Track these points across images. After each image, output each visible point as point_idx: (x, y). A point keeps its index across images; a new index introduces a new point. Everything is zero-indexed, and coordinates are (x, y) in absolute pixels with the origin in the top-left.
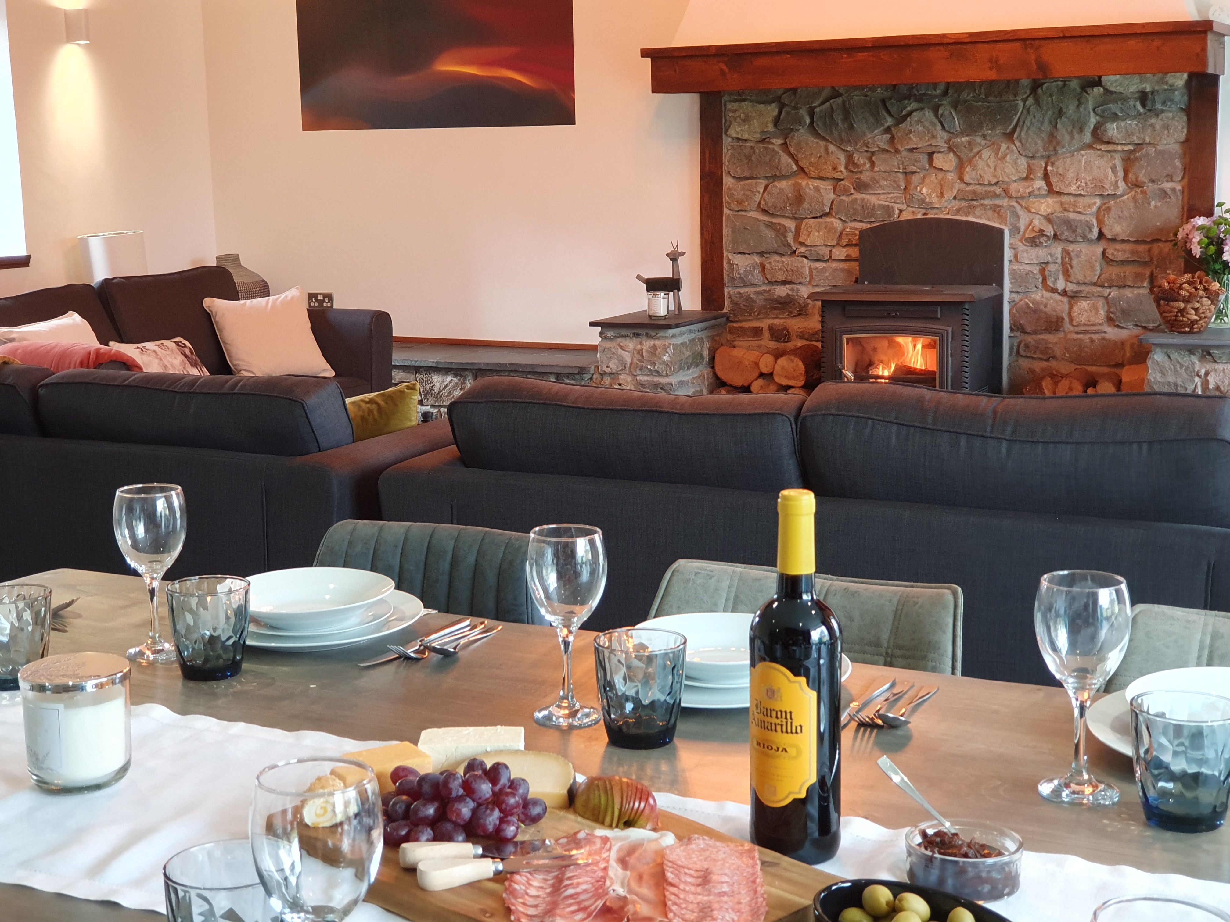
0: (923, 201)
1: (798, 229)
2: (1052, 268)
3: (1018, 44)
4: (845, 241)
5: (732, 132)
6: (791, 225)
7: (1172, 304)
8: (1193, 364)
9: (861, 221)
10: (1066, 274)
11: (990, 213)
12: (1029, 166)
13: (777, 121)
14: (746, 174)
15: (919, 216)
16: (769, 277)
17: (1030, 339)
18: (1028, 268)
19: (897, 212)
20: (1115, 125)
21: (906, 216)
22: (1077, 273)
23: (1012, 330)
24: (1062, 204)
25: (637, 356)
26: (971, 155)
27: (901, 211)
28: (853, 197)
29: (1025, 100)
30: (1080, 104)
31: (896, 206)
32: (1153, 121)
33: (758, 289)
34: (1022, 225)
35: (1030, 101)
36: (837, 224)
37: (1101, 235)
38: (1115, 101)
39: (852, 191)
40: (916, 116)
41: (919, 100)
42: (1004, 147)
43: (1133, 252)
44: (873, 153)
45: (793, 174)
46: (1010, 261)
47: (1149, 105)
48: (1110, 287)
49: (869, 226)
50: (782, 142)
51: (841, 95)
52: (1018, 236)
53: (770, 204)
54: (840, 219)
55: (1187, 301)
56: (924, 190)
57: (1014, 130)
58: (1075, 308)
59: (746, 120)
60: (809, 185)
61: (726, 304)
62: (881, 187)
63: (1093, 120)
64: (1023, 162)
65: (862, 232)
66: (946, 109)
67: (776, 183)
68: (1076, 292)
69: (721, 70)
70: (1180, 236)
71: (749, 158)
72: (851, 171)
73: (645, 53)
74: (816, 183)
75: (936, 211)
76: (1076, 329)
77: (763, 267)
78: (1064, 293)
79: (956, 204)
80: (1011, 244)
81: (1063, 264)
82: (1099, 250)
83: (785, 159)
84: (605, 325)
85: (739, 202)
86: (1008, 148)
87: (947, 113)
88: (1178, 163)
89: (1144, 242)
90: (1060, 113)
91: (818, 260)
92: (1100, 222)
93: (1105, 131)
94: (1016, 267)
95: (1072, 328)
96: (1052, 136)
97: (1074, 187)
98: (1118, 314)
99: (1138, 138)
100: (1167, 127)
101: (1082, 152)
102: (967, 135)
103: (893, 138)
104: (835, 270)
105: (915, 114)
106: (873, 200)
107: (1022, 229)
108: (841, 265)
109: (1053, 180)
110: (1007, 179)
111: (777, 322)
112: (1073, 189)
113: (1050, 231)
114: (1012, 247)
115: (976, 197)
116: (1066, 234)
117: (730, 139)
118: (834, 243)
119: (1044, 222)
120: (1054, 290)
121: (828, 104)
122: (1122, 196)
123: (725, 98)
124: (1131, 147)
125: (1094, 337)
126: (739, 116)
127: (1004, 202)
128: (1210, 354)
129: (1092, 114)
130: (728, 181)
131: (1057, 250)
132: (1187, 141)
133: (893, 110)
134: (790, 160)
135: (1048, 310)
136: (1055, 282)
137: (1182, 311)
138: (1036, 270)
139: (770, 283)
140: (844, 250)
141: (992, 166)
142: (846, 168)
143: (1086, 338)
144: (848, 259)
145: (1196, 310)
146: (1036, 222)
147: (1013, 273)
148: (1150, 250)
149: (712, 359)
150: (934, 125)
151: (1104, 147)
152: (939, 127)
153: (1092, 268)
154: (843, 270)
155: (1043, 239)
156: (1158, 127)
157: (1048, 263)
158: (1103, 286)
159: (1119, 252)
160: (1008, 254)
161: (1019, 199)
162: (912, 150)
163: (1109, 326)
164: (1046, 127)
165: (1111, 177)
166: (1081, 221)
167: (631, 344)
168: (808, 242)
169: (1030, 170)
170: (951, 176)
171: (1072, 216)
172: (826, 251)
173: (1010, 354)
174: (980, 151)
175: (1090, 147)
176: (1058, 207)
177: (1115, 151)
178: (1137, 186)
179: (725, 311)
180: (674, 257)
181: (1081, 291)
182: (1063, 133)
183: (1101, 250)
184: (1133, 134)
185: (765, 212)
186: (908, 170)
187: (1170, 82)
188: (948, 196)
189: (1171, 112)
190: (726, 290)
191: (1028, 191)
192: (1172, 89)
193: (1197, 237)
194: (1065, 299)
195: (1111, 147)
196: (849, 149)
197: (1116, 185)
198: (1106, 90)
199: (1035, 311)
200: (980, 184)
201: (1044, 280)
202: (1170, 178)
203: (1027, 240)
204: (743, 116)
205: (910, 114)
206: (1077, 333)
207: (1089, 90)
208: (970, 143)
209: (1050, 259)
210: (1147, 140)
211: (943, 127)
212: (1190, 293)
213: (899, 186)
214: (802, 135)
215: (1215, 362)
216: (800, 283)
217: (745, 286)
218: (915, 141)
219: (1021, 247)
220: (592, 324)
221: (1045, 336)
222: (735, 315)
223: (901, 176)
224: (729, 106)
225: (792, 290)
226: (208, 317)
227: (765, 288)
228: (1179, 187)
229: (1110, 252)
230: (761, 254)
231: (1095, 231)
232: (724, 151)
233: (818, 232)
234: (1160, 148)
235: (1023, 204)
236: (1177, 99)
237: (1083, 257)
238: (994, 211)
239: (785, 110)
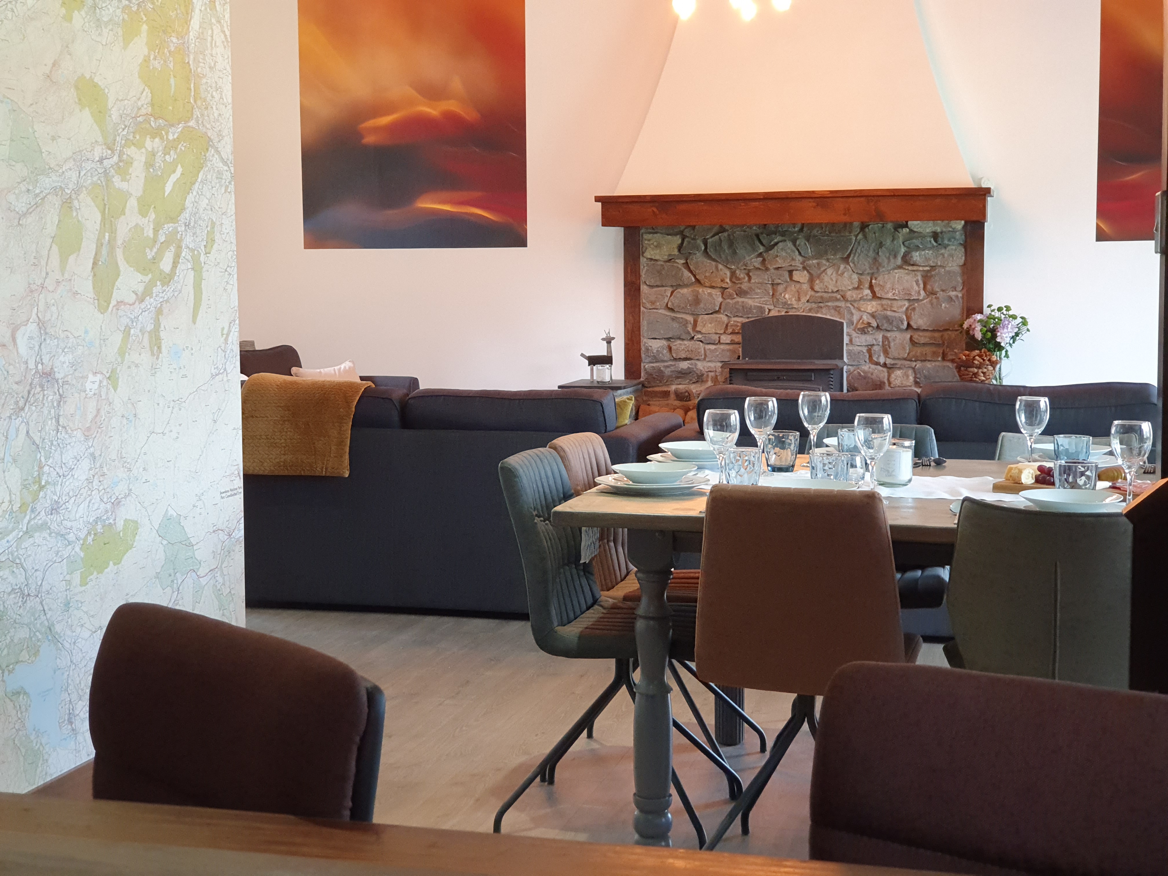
0: (785, 303)
1: (695, 322)
2: (876, 348)
3: (862, 199)
4: (730, 330)
5: (648, 254)
6: (690, 319)
7: (968, 369)
9: (741, 317)
10: (886, 353)
11: (833, 311)
12: (860, 280)
13: (680, 248)
14: (658, 283)
15: (783, 314)
16: (674, 355)
18: (860, 348)
19: (767, 310)
20: (917, 254)
21: (773, 313)
22: (894, 351)
24: (882, 305)
26: (819, 272)
27: (770, 310)
28: (734, 301)
29: (856, 236)
30: (893, 240)
31: (766, 307)
32: (943, 251)
33: (666, 364)
34: (855, 319)
35: (860, 236)
36: (725, 319)
37: (909, 326)
38: (917, 238)
39: (735, 296)
40: (781, 245)
41: (783, 234)
42: (842, 267)
43: (931, 338)
44: (749, 271)
45: (692, 284)
46: (847, 344)
47: (939, 241)
48: (915, 361)
49: (747, 320)
50: (684, 262)
51: (728, 231)
52: (852, 327)
53: (675, 304)
54: (727, 315)
56: (787, 296)
57: (849, 255)
58: (893, 376)
59: (658, 246)
60: (704, 292)
61: (642, 375)
62: (757, 294)
63: (903, 250)
64: (855, 277)
65: (744, 325)
66: (801, 242)
67: (679, 290)
68: (893, 364)
70: (965, 326)
71: (659, 272)
72: (734, 283)
73: (598, 199)
74: (710, 290)
75: (794, 310)
77: (670, 349)
78: (885, 365)
79: (809, 305)
80: (848, 332)
81: (883, 345)
83: (687, 273)
85: (653, 303)
86: (845, 267)
87: (803, 243)
88: (959, 279)
89: (938, 331)
90: (881, 245)
91: (710, 344)
92: (908, 318)
93: (912, 257)
94: (851, 348)
97: (891, 294)
98: (922, 379)
99: (933, 262)
100: (952, 256)
101: (896, 271)
102: (816, 259)
103: (764, 260)
104: (723, 350)
105: (780, 244)
106: (750, 302)
107: (855, 322)
108: (728, 347)
109: (876, 289)
110: (844, 289)
111: (680, 386)
112: (890, 295)
113: (875, 324)
114: (849, 335)
115: (822, 300)
116: (886, 325)
117: (645, 259)
118: (722, 332)
119: (870, 317)
120: (877, 364)
121: (717, 237)
122: (922, 300)
123: (642, 231)
124: (928, 268)
126: (653, 244)
127: (842, 304)
129: (902, 246)
130: (644, 288)
131: (879, 336)
132: (965, 264)
133: (764, 242)
134: (690, 274)
135: (874, 377)
136: (878, 358)
137: (976, 375)
138: (865, 350)
139: (675, 359)
140: (730, 336)
141: (834, 279)
142: (731, 280)
144: (732, 343)
145: (984, 373)
146: (865, 317)
147: (849, 353)
148: (942, 336)
150: (794, 252)
151: (910, 268)
152: (797, 253)
153: (904, 348)
154: (729, 350)
155: (870, 329)
156: (946, 255)
157: (873, 345)
158: (911, 361)
159: (921, 338)
160: (846, 340)
161: (852, 302)
162: (778, 269)
163: (916, 387)
164: (871, 254)
165: (916, 287)
166: (895, 317)
168: (703, 331)
169: (860, 282)
170: (806, 287)
171: (889, 313)
172: (716, 337)
174: (826, 269)
175: (900, 267)
176: (879, 308)
177: (917, 271)
178: (932, 294)
179: (642, 379)
180: (609, 341)
181: (896, 364)
182: (883, 258)
183: (909, 336)
184: (929, 259)
185: (672, 310)
186: (775, 282)
187: (953, 226)
188: (804, 300)
189: (953, 245)
190: (642, 364)
191: (860, 296)
192: (954, 231)
193: (977, 327)
194: (885, 370)
195: (915, 268)
196: (733, 267)
197: (919, 293)
198: (911, 231)
199: (865, 378)
200: (825, 292)
201: (870, 356)
202: (954, 289)
203: (858, 329)
204: (655, 243)
205: (776, 244)
207: (900, 230)
208: (818, 264)
209: (875, 343)
210: (939, 264)
211: (800, 253)
213: (769, 293)
214: (698, 257)
216: (698, 360)
217: (656, 362)
219: (854, 334)
222: (649, 382)
223: (770, 286)
224: (646, 236)
225: (691, 364)
227: (671, 363)
228: (960, 295)
229: (916, 337)
230: (668, 339)
231: (905, 323)
232: (642, 267)
233: (711, 323)
234: (947, 269)
235: (856, 305)
236: (957, 237)
237: (897, 341)
238: (836, 310)
239: (686, 240)
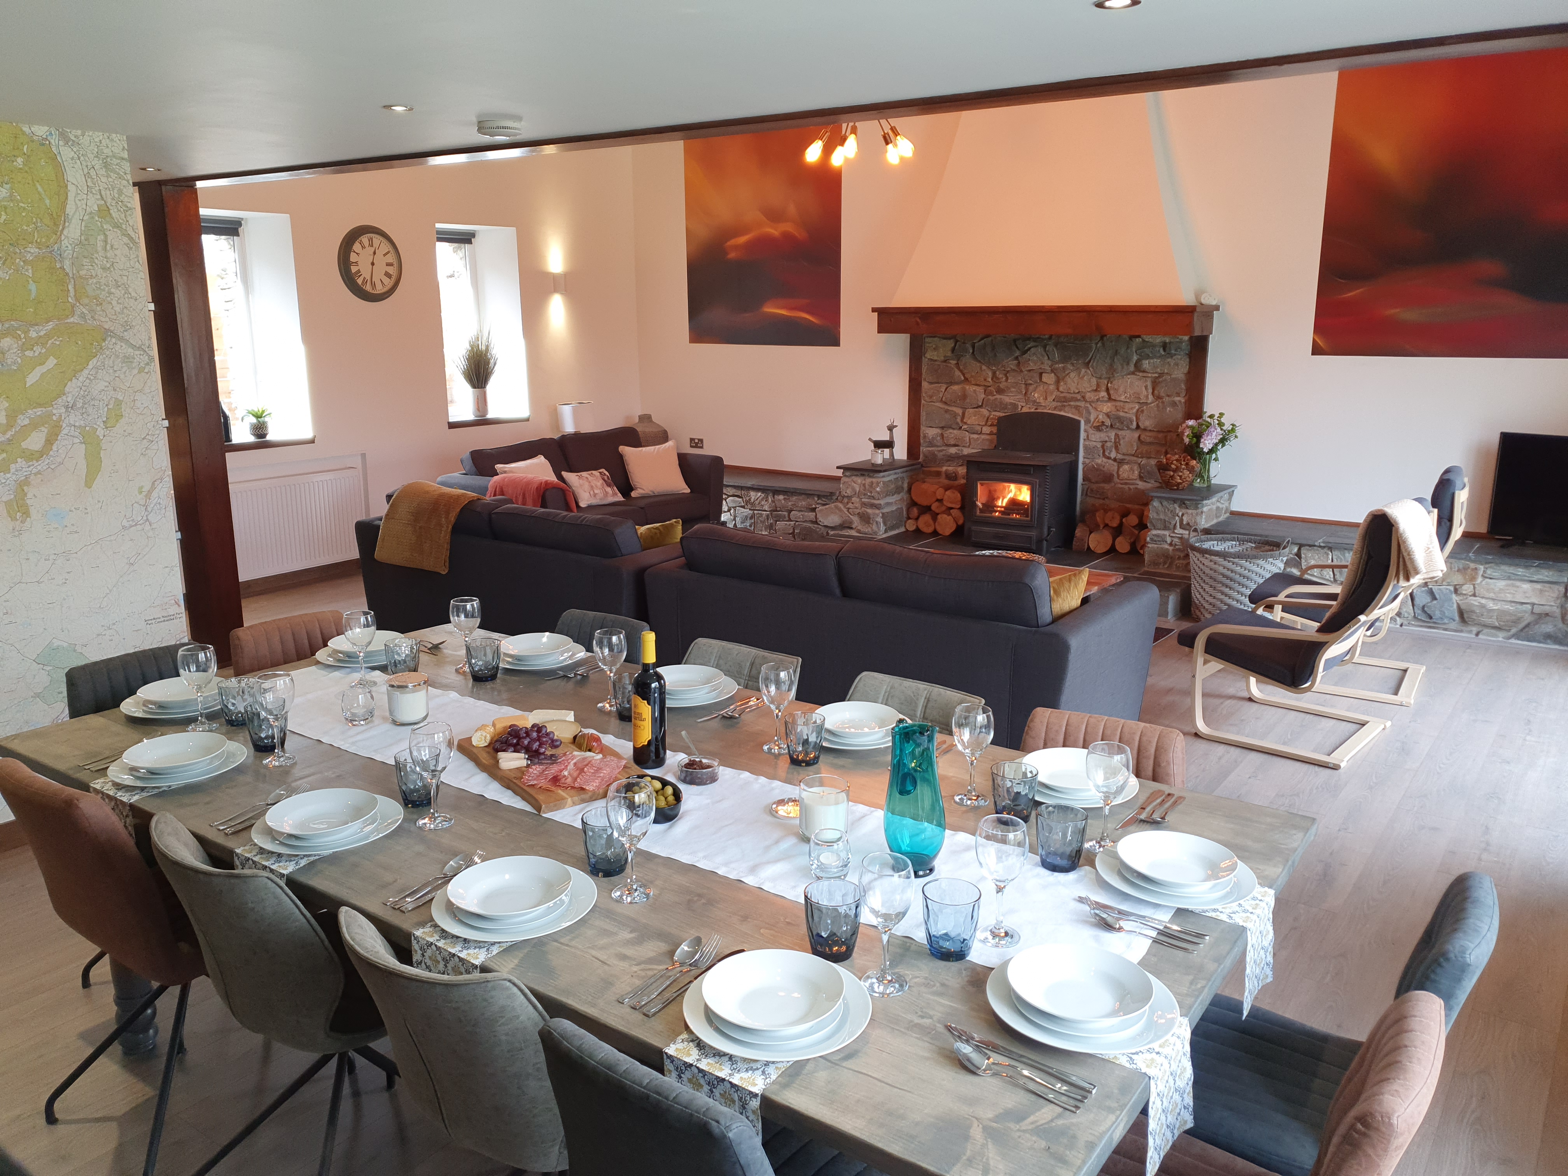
0: (1035, 401)
1: (964, 414)
2: (1108, 444)
3: (1085, 314)
4: (989, 423)
5: (928, 355)
6: (959, 411)
7: (1166, 472)
8: (1175, 508)
9: (999, 412)
10: (1117, 448)
11: (1074, 410)
12: (1097, 383)
13: (953, 350)
14: (936, 380)
15: (1033, 410)
16: (946, 442)
17: (1094, 486)
18: (1095, 444)
19: (1020, 407)
20: (1147, 362)
21: (1025, 410)
22: (1123, 448)
23: (1084, 480)
24: (1116, 407)
25: (862, 487)
26: (1064, 375)
27: (1022, 407)
28: (995, 397)
29: (1097, 344)
30: (1128, 348)
31: (1019, 404)
32: (1169, 360)
33: (939, 449)
34: (1092, 418)
35: (1100, 344)
36: (985, 412)
37: (1138, 427)
38: (1148, 347)
39: (995, 393)
41: (1035, 340)
42: (1083, 371)
43: (1155, 438)
44: (1008, 372)
45: (962, 382)
46: (1084, 440)
47: (1167, 349)
48: (1142, 457)
49: (1004, 415)
50: (956, 362)
51: (991, 336)
52: (1090, 425)
53: (948, 399)
54: (988, 410)
55: (1174, 471)
56: (1036, 395)
57: (1090, 361)
58: (1121, 469)
59: (936, 349)
60: (971, 389)
61: (921, 456)
62: (1011, 392)
63: (1135, 358)
64: (1094, 381)
65: (1000, 419)
66: (1050, 347)
67: (952, 387)
68: (1122, 460)
69: (917, 321)
70: (1179, 430)
71: (937, 371)
72: (995, 382)
73: (874, 310)
74: (975, 388)
75: (1042, 408)
76: (1122, 482)
77: (942, 435)
78: (1115, 460)
79: (1055, 404)
80: (1085, 429)
81: (1115, 442)
82: (1136, 435)
83: (957, 373)
84: (845, 468)
85: (931, 397)
86: (1086, 372)
87: (1051, 349)
88: (1183, 386)
89: (1163, 432)
90: (1116, 353)
91: (974, 433)
92: (1137, 419)
93: (1142, 364)
94: (1087, 443)
95: (1118, 481)
96: (1111, 365)
97: (1124, 397)
98: (1145, 474)
99: (1161, 370)
100: (1177, 365)
101: (1129, 376)
102: (1063, 363)
103: (1019, 363)
104: (983, 440)
105: (1032, 349)
106: (1007, 399)
107: (1092, 420)
108: (987, 437)
109: (1111, 392)
110: (1084, 391)
111: (950, 468)
112: (1122, 398)
113: (1108, 422)
114: (1085, 431)
115: (1065, 400)
116: (1118, 424)
117: (927, 360)
118: (984, 423)
119: (1105, 416)
120: (1109, 458)
121: (983, 341)
122: (1151, 403)
123: (924, 337)
124: (1157, 375)
125: (1132, 487)
126: (932, 346)
127: (1082, 404)
128: (1184, 504)
129: (1135, 354)
130: (925, 385)
131: (1112, 434)
132: (1189, 372)
133: (1020, 346)
134: (960, 374)
135: (1105, 469)
136: (1109, 454)
137: (1172, 477)
138: (1099, 445)
139: (947, 445)
140: (989, 428)
141: (1076, 382)
142: (992, 379)
143: (1126, 487)
144: (991, 434)
145: (1181, 477)
146: (1101, 417)
147: (1085, 447)
148: (1166, 437)
149: (909, 490)
150: (1043, 356)
151: (1141, 374)
152: (1046, 358)
153: (1132, 445)
154: (987, 440)
155: (1104, 428)
156: (1172, 364)
157: (1106, 442)
158: (1137, 457)
159: (1146, 437)
160: (1082, 435)
161: (1090, 403)
162: (1030, 371)
163: (1141, 481)
164: (1108, 360)
165: (1145, 393)
166: (1126, 417)
167: (859, 480)
168: (969, 422)
169: (1098, 385)
170: (1052, 387)
171: (1122, 414)
172: (979, 428)
173: (1082, 495)
174: (1069, 373)
175: (1133, 373)
176: (1114, 409)
177: (1147, 377)
178: (1159, 398)
179: (920, 461)
180: (891, 428)
181: (1125, 459)
182: (1117, 365)
183: (1138, 435)
184: (1157, 367)
185: (945, 403)
186: (1027, 383)
187: (1180, 338)
188: (1050, 399)
189: (1180, 355)
190: (921, 448)
191: (1097, 398)
192: (1181, 342)
193: (1187, 432)
194: (1115, 464)
195: (1145, 374)
196: (994, 368)
197: (1147, 397)
198: (1144, 341)
199: (1097, 470)
200: (1068, 393)
201: (1104, 452)
202: (1178, 395)
203: (1093, 427)
204: (934, 346)
205: (1029, 349)
206: (1121, 484)
207: (1133, 339)
208: (1064, 368)
209: (1107, 439)
210: (1166, 371)
211: (1049, 358)
212: (1177, 467)
213: (1022, 392)
214: (967, 359)
215: (1187, 508)
216: (963, 446)
217: (932, 446)
218: (1032, 366)
219: (1091, 431)
220: (838, 468)
221: (1102, 485)
222: (926, 464)
223: (1023, 386)
224: (927, 340)
225: (959, 450)
226: (621, 457)
227: (943, 448)
228: (1183, 401)
229: (1142, 437)
230: (942, 428)
231: (1135, 424)
232: (923, 366)
233: (975, 416)
234: (1173, 376)
235: (1094, 405)
236: (1183, 348)
237: (1127, 439)
238: (1076, 409)
239: (958, 343)
